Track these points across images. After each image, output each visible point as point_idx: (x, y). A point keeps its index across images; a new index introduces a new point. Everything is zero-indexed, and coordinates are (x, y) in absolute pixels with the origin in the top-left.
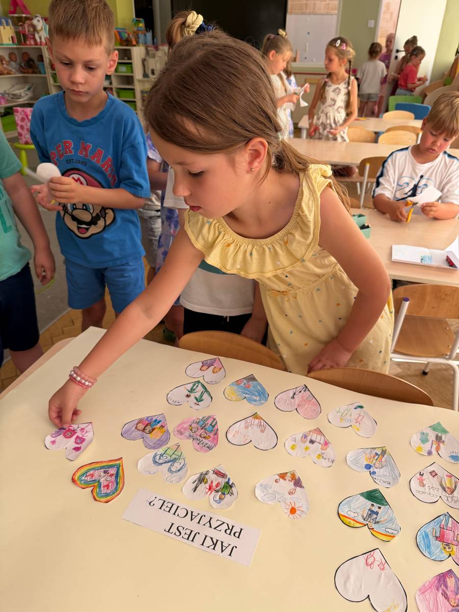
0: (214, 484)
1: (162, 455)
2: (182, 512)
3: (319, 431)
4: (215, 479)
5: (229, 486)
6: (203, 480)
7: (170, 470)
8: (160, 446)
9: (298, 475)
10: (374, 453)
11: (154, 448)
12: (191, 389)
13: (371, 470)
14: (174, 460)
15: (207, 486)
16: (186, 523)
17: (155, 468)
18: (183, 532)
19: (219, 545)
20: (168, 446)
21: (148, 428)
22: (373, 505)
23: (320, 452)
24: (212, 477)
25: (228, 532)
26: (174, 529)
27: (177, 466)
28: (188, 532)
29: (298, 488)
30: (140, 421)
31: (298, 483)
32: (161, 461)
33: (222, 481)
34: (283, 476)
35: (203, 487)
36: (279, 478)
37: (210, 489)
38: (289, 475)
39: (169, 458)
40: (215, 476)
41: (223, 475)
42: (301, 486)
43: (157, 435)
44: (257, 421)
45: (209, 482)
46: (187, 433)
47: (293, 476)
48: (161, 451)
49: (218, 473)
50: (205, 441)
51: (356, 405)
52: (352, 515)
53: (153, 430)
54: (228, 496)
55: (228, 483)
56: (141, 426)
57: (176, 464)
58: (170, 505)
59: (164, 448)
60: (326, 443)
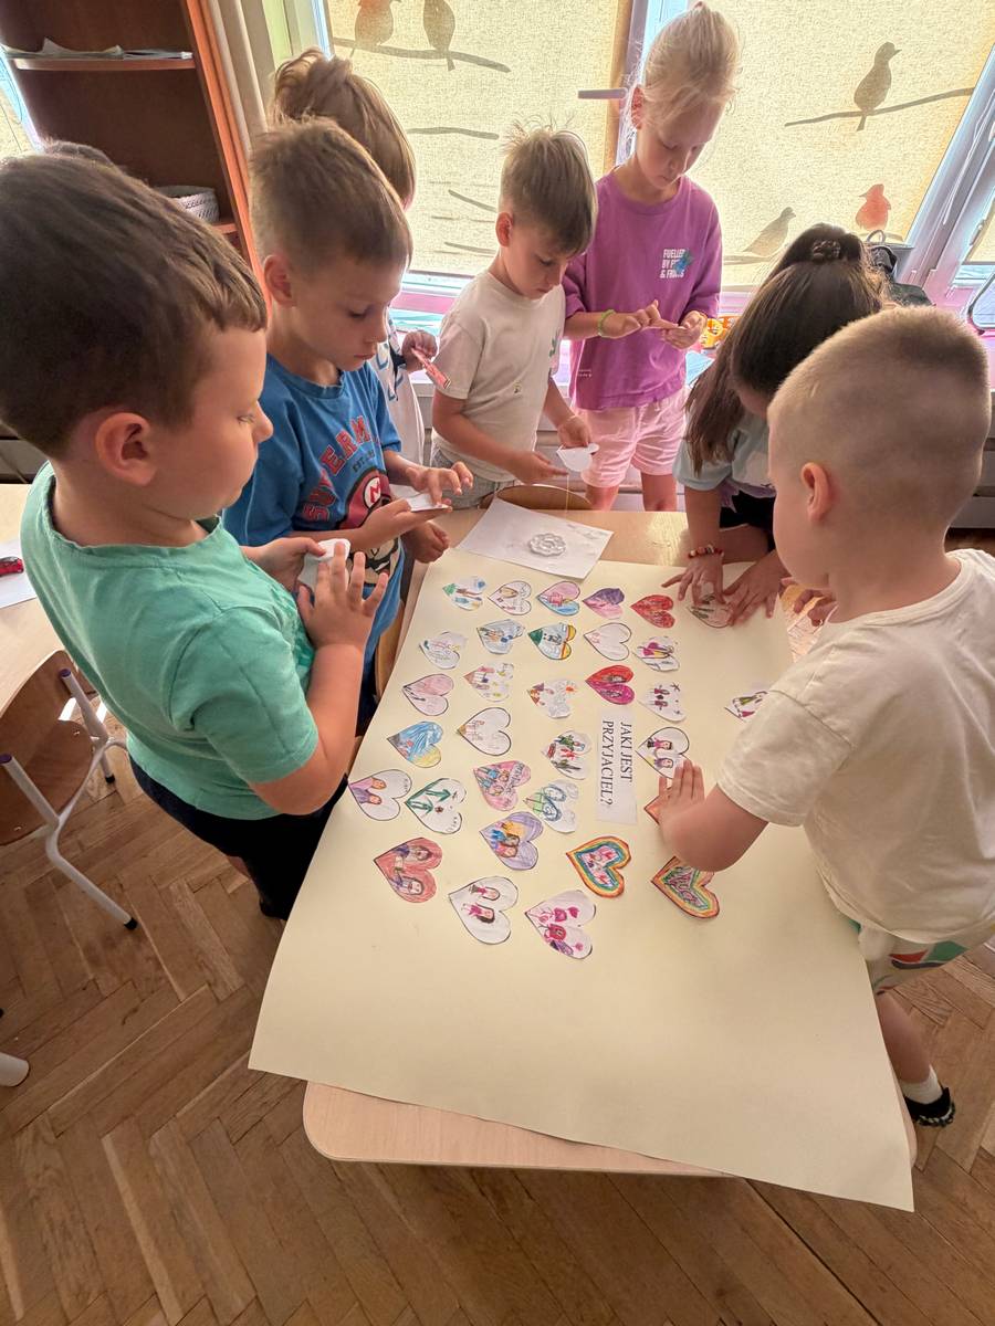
0: (565, 753)
1: (546, 814)
2: (607, 773)
3: (469, 677)
4: (559, 754)
5: (563, 740)
7: (563, 799)
8: (532, 819)
9: (531, 688)
11: (539, 824)
12: (425, 808)
13: (507, 638)
14: (549, 799)
15: (568, 759)
16: (616, 764)
17: (565, 815)
18: (626, 766)
19: (626, 735)
20: (531, 812)
23: (497, 675)
24: (557, 757)
25: (610, 731)
26: (627, 774)
27: (554, 794)
28: (624, 762)
29: (546, 688)
30: (501, 854)
31: (540, 688)
32: (554, 811)
33: (559, 747)
35: (571, 762)
37: (572, 756)
38: (533, 695)
39: (547, 805)
40: (555, 755)
42: (543, 685)
43: (519, 829)
44: (469, 730)
46: (507, 796)
47: (531, 692)
48: (541, 817)
52: (559, 650)
53: (510, 835)
54: (575, 739)
55: (561, 742)
58: (604, 785)
59: (535, 814)
60: (483, 669)
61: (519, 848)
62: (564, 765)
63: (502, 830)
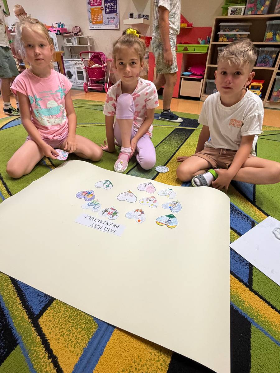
1: (91, 203)
2: (98, 221)
3: (153, 197)
4: (111, 211)
5: (116, 213)
6: (107, 211)
7: (94, 208)
8: (91, 200)
9: (143, 210)
10: (173, 203)
11: (88, 201)
12: (105, 183)
13: (171, 208)
14: (96, 205)
16: (99, 224)
17: (88, 207)
18: (97, 226)
19: (110, 230)
20: (94, 200)
21: (87, 195)
22: (170, 218)
23: (153, 203)
25: (114, 226)
26: (94, 225)
27: (97, 206)
28: (99, 226)
30: (84, 192)
31: (142, 213)
32: (91, 205)
33: (114, 211)
34: (137, 210)
35: (106, 213)
36: (135, 211)
37: (109, 213)
38: (139, 210)
39: (94, 204)
41: (114, 210)
42: (143, 214)
43: (90, 197)
44: (130, 193)
45: (109, 212)
47: (141, 210)
48: (91, 202)
49: (112, 209)
51: (169, 189)
52: (161, 222)
53: (89, 195)
54: (115, 216)
55: (116, 212)
56: (84, 194)
58: (93, 218)
59: (92, 201)
60: (155, 201)
61: (84, 196)
62: (106, 211)
63: (91, 194)
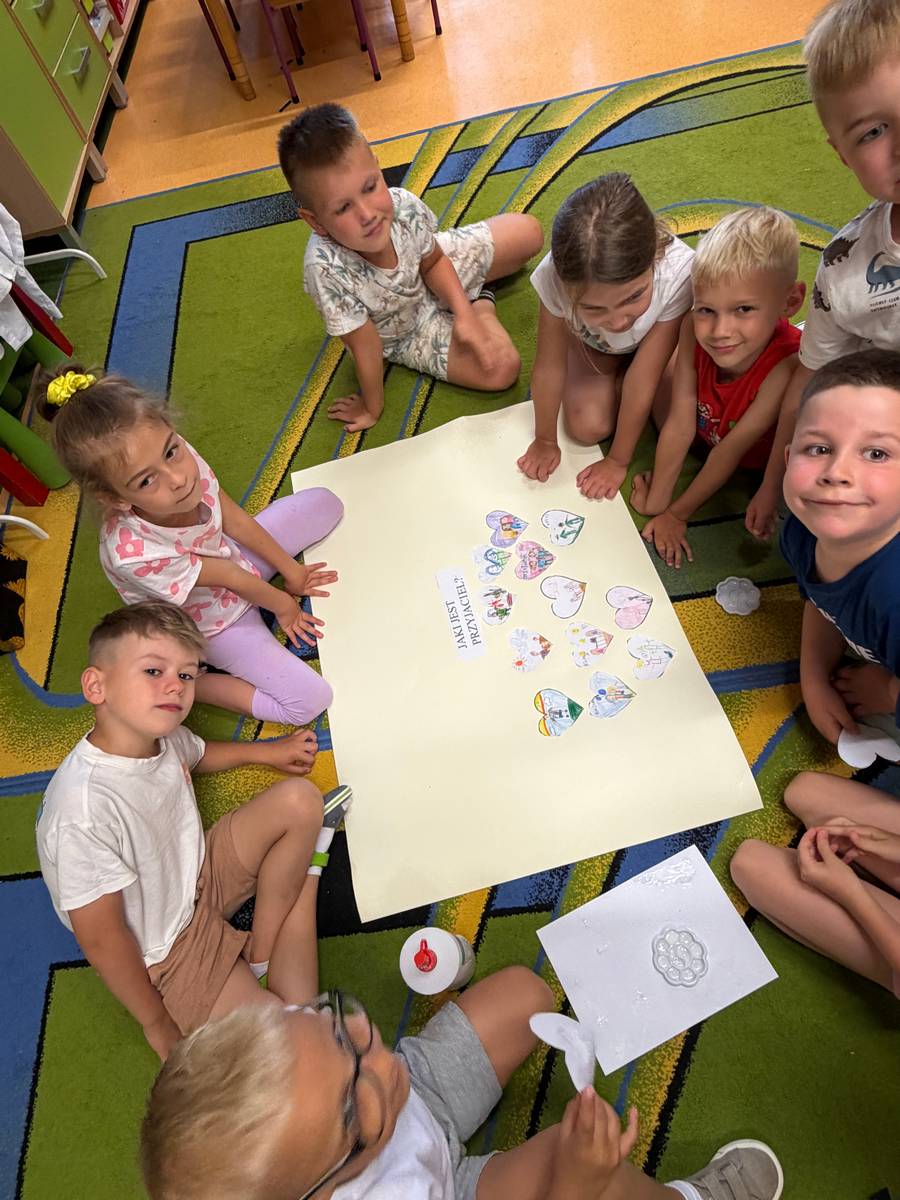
0: (499, 603)
3: (609, 639)
5: (505, 612)
6: (497, 594)
8: (501, 545)
9: (551, 649)
10: (622, 689)
11: (495, 544)
12: (570, 521)
14: (497, 564)
15: (495, 600)
17: (481, 558)
18: (453, 613)
19: (460, 637)
20: (504, 549)
21: (508, 526)
22: (566, 711)
23: (588, 651)
24: (503, 598)
25: (473, 636)
26: (451, 606)
27: (494, 570)
28: (456, 615)
29: (540, 656)
30: (509, 516)
31: (544, 653)
32: (489, 557)
33: (506, 606)
34: (542, 640)
35: (492, 598)
36: (538, 638)
37: (495, 603)
38: (547, 643)
39: (496, 560)
40: (506, 598)
41: (511, 603)
42: (543, 657)
43: (507, 536)
44: (578, 590)
45: (498, 599)
46: (524, 552)
47: (548, 646)
48: (497, 549)
49: (509, 598)
50: (529, 569)
51: (668, 650)
52: (547, 701)
53: (510, 530)
54: (497, 618)
55: (507, 610)
56: (505, 521)
57: (495, 568)
58: (464, 591)
59: (501, 549)
60: (601, 651)
61: (500, 525)
